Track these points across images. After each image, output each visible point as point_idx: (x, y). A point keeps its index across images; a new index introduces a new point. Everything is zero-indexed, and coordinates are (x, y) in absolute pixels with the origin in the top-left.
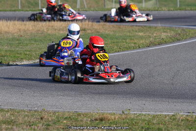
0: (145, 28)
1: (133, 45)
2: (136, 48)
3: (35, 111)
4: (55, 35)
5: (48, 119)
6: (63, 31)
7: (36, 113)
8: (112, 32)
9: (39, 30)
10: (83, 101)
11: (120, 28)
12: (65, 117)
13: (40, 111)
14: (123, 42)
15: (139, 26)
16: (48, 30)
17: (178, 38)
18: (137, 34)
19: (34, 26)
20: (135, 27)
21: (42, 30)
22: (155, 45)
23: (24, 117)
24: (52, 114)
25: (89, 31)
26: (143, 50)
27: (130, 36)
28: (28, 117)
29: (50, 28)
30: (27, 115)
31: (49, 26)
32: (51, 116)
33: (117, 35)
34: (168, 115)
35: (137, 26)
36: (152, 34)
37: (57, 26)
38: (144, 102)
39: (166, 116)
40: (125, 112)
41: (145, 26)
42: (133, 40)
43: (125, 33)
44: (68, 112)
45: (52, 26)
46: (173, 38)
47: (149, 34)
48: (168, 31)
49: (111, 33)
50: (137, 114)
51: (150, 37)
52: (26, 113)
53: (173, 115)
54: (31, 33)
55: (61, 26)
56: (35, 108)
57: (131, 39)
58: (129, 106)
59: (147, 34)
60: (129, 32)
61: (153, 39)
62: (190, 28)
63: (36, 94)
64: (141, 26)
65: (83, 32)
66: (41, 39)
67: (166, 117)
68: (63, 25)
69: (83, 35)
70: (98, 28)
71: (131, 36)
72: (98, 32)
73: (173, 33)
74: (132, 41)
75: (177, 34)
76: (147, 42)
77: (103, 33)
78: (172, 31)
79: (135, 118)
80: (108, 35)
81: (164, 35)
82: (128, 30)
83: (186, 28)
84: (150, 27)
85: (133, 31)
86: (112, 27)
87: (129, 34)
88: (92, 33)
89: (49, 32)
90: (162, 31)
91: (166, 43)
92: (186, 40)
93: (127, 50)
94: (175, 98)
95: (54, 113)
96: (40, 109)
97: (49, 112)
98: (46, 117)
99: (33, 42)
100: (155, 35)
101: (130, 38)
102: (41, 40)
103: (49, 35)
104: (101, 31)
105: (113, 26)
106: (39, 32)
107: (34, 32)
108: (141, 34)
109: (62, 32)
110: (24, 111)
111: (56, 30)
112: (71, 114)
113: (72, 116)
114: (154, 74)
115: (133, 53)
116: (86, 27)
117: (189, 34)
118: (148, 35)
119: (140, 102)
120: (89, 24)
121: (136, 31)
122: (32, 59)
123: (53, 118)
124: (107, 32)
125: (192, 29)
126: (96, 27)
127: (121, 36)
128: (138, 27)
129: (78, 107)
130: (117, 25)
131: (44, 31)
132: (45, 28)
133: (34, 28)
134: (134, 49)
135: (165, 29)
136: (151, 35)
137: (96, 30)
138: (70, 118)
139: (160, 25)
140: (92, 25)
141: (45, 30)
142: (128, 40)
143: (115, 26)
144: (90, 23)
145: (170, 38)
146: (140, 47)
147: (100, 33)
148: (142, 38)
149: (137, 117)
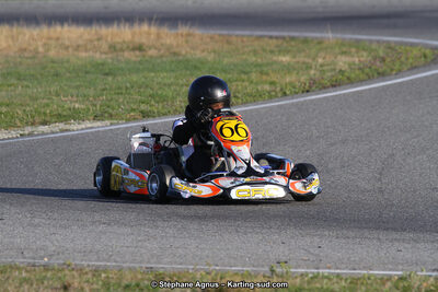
0: (293, 43)
1: (267, 87)
2: (276, 96)
3: (46, 268)
4: (68, 62)
5: (82, 289)
6: (86, 50)
7: (49, 274)
8: (212, 55)
9: (25, 50)
10: (162, 237)
11: (229, 43)
12: (125, 282)
13: (56, 267)
14: (243, 81)
15: (277, 38)
16: (48, 50)
17: (381, 70)
18: (275, 58)
19: (13, 37)
20: (266, 39)
21: (32, 48)
22: (324, 88)
23: (21, 284)
24: (90, 276)
25: (152, 52)
26: (295, 101)
27: (257, 65)
28: (32, 285)
29: (53, 42)
30: (26, 280)
31: (49, 38)
32: (88, 282)
33: (226, 61)
34: (389, 278)
35: (271, 37)
36: (314, 59)
37: (69, 38)
38: (317, 239)
39: (384, 280)
40: (278, 270)
41: (292, 38)
42: (267, 74)
43: (244, 57)
44: (130, 269)
45: (58, 39)
46: (367, 70)
47: (307, 60)
48: (353, 50)
49: (211, 57)
50: (307, 275)
51: (309, 67)
52: (24, 274)
53: (401, 278)
54: (7, 56)
55: (81, 37)
56: (42, 258)
57: (261, 73)
58: (280, 252)
59: (301, 58)
60: (255, 52)
61: (318, 73)
62: (406, 44)
63: (37, 220)
64: (283, 38)
65: (137, 53)
66: (32, 72)
67: (384, 284)
68: (86, 36)
69: (140, 63)
70: (175, 44)
71: (260, 66)
72: (175, 54)
73: (365, 57)
74: (264, 77)
75: (375, 58)
76: (303, 79)
77: (189, 56)
78: (364, 50)
79: (306, 286)
80: (202, 63)
81: (342, 62)
82: (250, 48)
83: (396, 43)
84: (305, 41)
85: (264, 50)
86: (208, 40)
87: (254, 59)
88: (162, 56)
89: (52, 53)
90: (337, 50)
91: (351, 82)
92: (399, 73)
93: (255, 102)
94: (395, 229)
95: (96, 272)
96: (56, 262)
97: (81, 271)
98: (76, 284)
99: (14, 81)
100: (320, 61)
101: (258, 69)
102: (33, 75)
103: (53, 62)
104: (183, 52)
105: (212, 38)
106: (26, 55)
107: (12, 54)
108: (285, 59)
109: (83, 54)
110: (18, 268)
111: (67, 48)
112: (140, 276)
113: (142, 279)
114: (330, 166)
115: (271, 108)
116: (144, 40)
117: (407, 59)
118: (304, 63)
119: (308, 239)
120: (149, 34)
121: (272, 52)
122: (15, 126)
123: (95, 286)
124: (198, 54)
125: (412, 45)
126: (168, 41)
127: (235, 65)
128: (274, 41)
129: (152, 256)
130: (220, 35)
131: (38, 53)
132: (40, 43)
133: (11, 43)
134: (271, 98)
135: (343, 45)
136: (310, 61)
137: (169, 48)
138: (138, 285)
139: (330, 35)
140: (158, 36)
141: (41, 49)
142: (254, 76)
143: (217, 37)
144: (154, 29)
145: (360, 69)
146: (285, 94)
147: (181, 58)
148: (288, 69)
149: (309, 283)
